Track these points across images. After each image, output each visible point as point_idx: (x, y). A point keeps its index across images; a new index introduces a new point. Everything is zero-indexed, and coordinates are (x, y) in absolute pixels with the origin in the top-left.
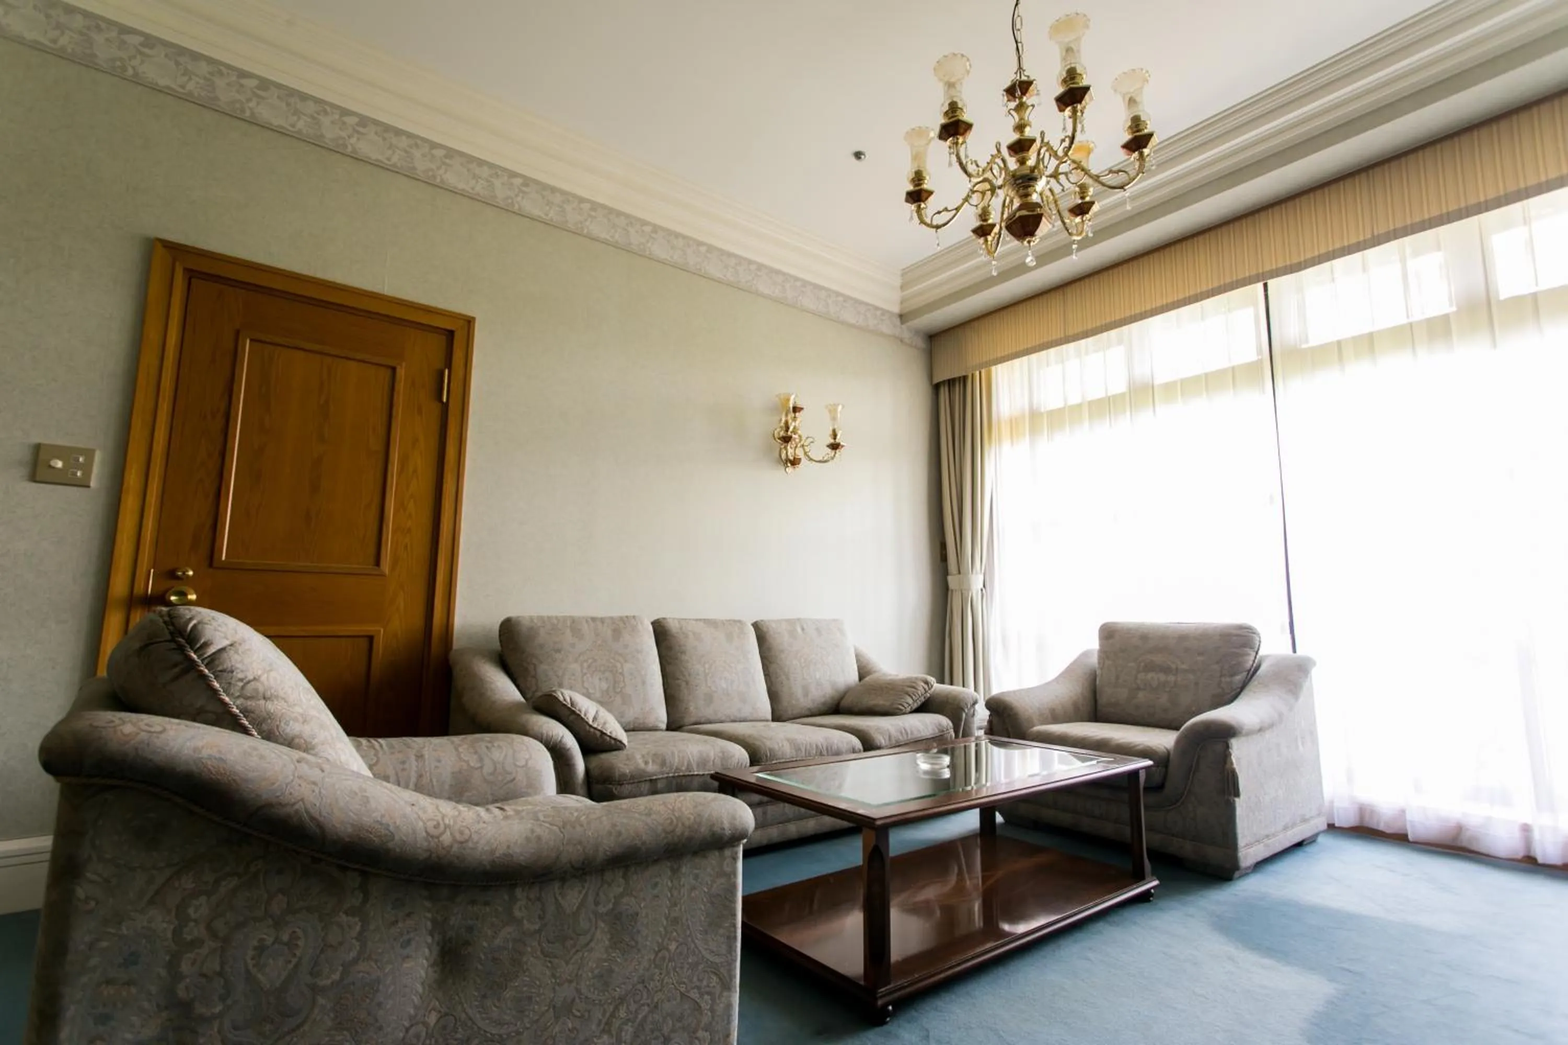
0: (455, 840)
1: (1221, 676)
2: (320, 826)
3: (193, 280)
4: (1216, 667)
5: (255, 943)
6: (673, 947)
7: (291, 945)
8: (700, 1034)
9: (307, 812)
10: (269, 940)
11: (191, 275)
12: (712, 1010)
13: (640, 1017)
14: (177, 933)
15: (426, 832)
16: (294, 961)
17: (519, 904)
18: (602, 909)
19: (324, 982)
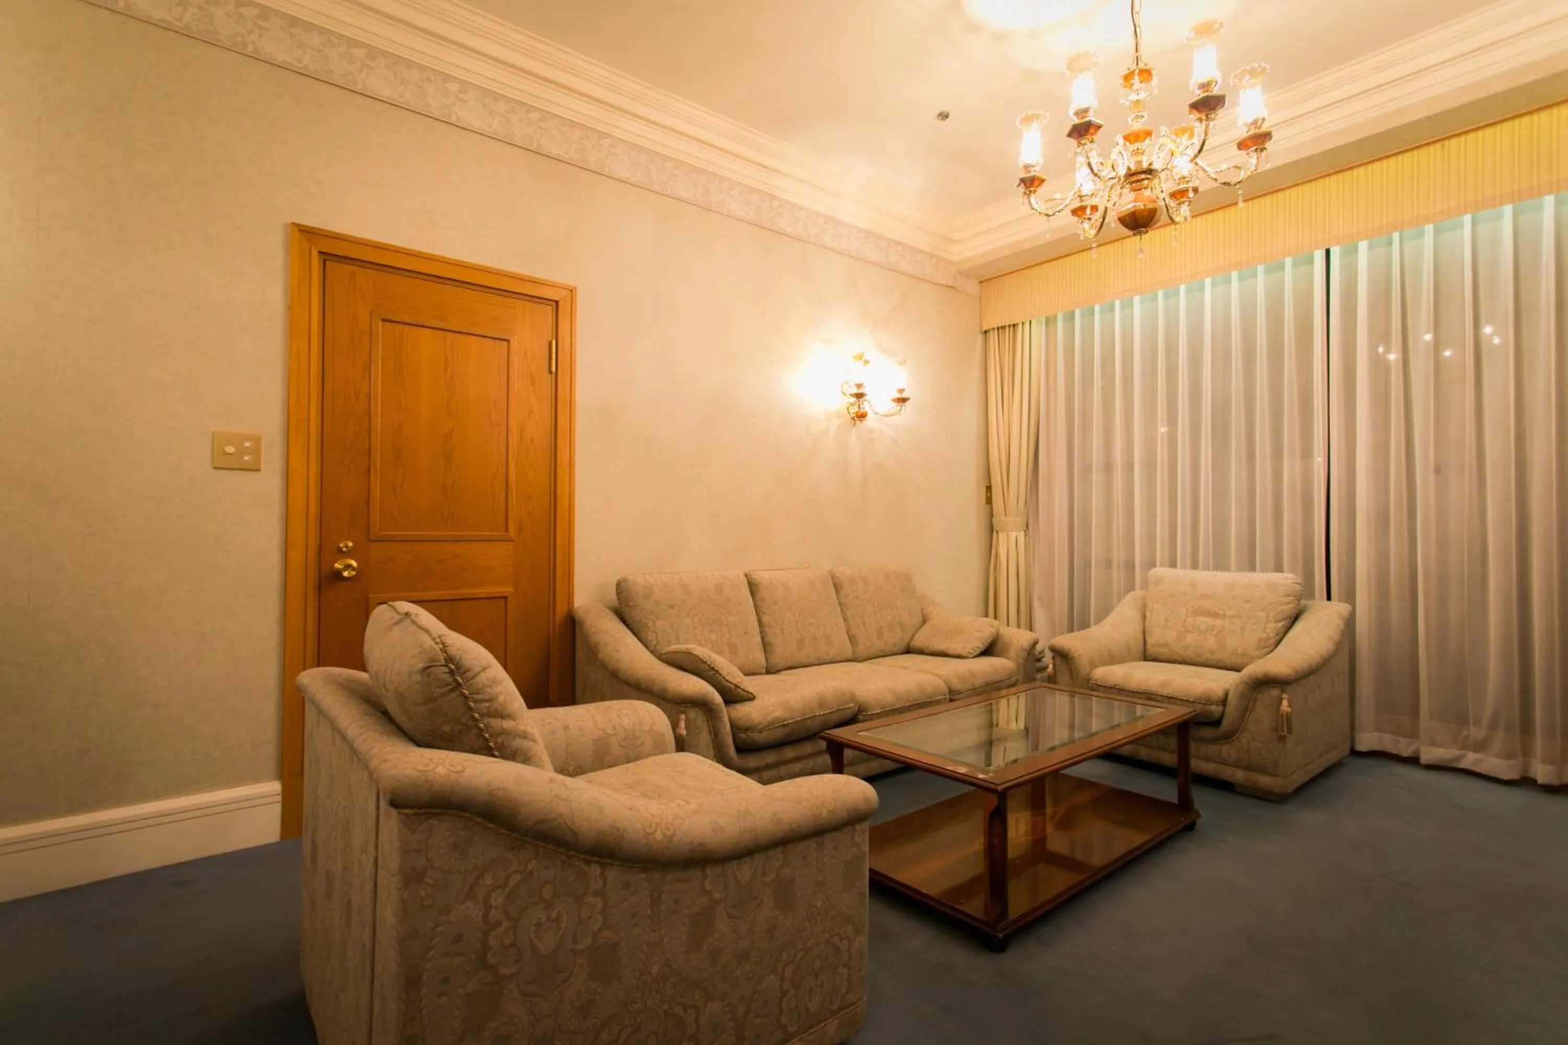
0: (665, 836)
1: (1266, 623)
2: (575, 834)
3: (327, 262)
4: (1261, 614)
5: (535, 921)
6: (819, 903)
7: (557, 920)
8: (840, 969)
9: (565, 823)
10: (544, 919)
11: (326, 257)
12: (849, 950)
13: (797, 959)
14: (485, 917)
15: (644, 831)
16: (561, 932)
17: (709, 879)
18: (768, 879)
19: (579, 947)
